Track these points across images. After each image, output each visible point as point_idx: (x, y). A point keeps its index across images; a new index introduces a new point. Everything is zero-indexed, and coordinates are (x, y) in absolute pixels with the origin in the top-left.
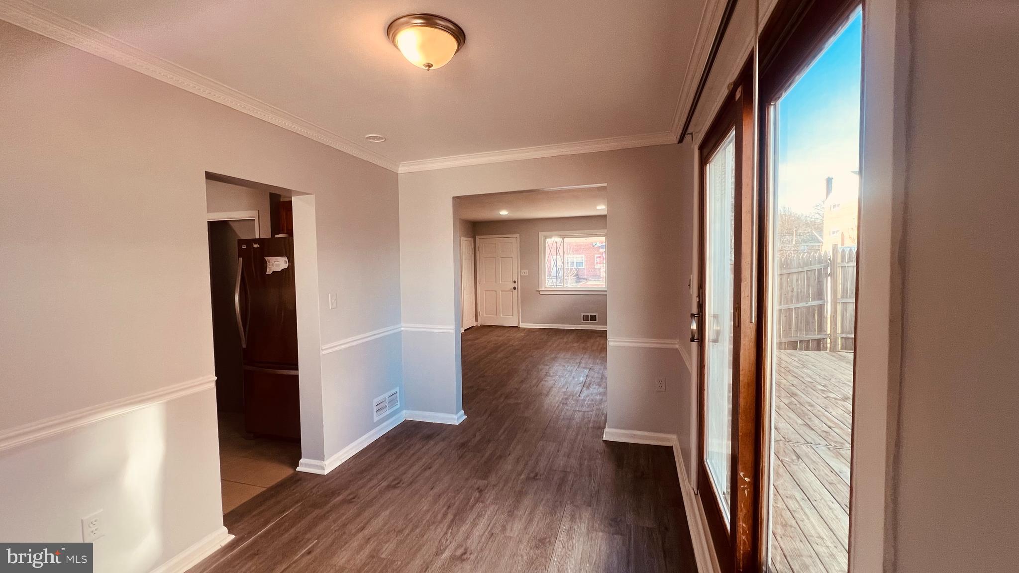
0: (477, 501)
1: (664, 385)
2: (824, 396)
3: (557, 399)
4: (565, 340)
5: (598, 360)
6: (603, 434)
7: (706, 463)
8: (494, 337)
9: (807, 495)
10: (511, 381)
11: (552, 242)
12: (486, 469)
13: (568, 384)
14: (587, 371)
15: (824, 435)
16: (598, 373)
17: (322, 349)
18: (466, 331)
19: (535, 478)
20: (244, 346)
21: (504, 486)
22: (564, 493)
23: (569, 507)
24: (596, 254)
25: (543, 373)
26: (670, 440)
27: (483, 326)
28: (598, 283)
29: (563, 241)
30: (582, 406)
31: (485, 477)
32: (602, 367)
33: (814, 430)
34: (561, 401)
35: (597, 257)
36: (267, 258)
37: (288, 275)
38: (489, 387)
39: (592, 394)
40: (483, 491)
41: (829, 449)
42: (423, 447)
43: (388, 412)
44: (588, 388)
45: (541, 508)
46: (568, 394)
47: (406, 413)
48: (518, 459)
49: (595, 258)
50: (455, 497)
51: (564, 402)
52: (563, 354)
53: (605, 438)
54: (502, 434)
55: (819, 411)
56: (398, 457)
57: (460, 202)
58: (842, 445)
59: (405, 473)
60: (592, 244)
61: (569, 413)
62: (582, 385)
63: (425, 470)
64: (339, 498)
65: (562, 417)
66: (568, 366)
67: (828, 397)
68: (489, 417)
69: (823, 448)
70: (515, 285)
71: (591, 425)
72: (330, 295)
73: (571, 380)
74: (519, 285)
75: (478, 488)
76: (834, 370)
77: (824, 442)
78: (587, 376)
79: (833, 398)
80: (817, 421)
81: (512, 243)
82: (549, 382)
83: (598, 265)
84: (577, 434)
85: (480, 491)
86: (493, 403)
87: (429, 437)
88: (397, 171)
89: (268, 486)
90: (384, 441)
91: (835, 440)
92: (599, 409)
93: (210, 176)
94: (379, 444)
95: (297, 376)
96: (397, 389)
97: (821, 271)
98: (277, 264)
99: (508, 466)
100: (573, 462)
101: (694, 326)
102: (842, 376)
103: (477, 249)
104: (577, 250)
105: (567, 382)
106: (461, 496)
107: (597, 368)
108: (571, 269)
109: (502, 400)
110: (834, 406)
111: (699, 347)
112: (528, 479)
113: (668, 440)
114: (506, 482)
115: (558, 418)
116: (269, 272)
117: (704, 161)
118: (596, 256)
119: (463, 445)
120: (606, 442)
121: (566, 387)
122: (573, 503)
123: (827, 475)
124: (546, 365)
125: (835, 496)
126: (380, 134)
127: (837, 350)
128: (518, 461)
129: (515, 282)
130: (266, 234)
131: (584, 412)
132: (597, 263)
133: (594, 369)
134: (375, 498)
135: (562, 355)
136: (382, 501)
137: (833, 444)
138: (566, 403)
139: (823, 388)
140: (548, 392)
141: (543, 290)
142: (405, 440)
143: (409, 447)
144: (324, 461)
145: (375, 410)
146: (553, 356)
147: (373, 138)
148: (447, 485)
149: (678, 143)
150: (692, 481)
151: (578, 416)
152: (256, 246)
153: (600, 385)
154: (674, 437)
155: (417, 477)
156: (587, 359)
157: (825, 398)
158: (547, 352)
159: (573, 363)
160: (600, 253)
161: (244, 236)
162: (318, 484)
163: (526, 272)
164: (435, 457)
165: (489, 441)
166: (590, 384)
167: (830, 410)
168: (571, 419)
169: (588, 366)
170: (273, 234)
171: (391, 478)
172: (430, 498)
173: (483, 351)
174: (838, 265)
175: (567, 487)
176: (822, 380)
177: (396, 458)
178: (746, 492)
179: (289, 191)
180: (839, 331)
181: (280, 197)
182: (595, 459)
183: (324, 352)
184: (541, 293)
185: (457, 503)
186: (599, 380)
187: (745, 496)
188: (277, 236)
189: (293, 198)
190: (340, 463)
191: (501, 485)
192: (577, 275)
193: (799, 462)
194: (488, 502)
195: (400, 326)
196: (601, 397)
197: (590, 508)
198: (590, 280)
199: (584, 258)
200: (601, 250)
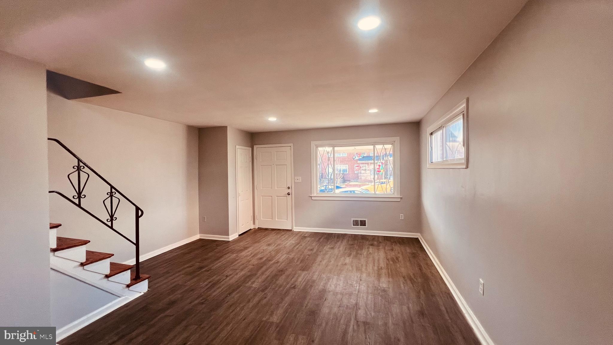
11: (323, 151)
27: (260, 229)
49: (355, 166)
70: (289, 191)
74: (292, 191)
81: (286, 151)
83: (357, 171)
103: (255, 158)
108: (340, 174)
129: (289, 188)
141: (315, 195)
160: (358, 164)
163: (299, 179)
184: (313, 198)
192: (343, 178)
198: (352, 181)
199: (347, 167)
200: (359, 162)
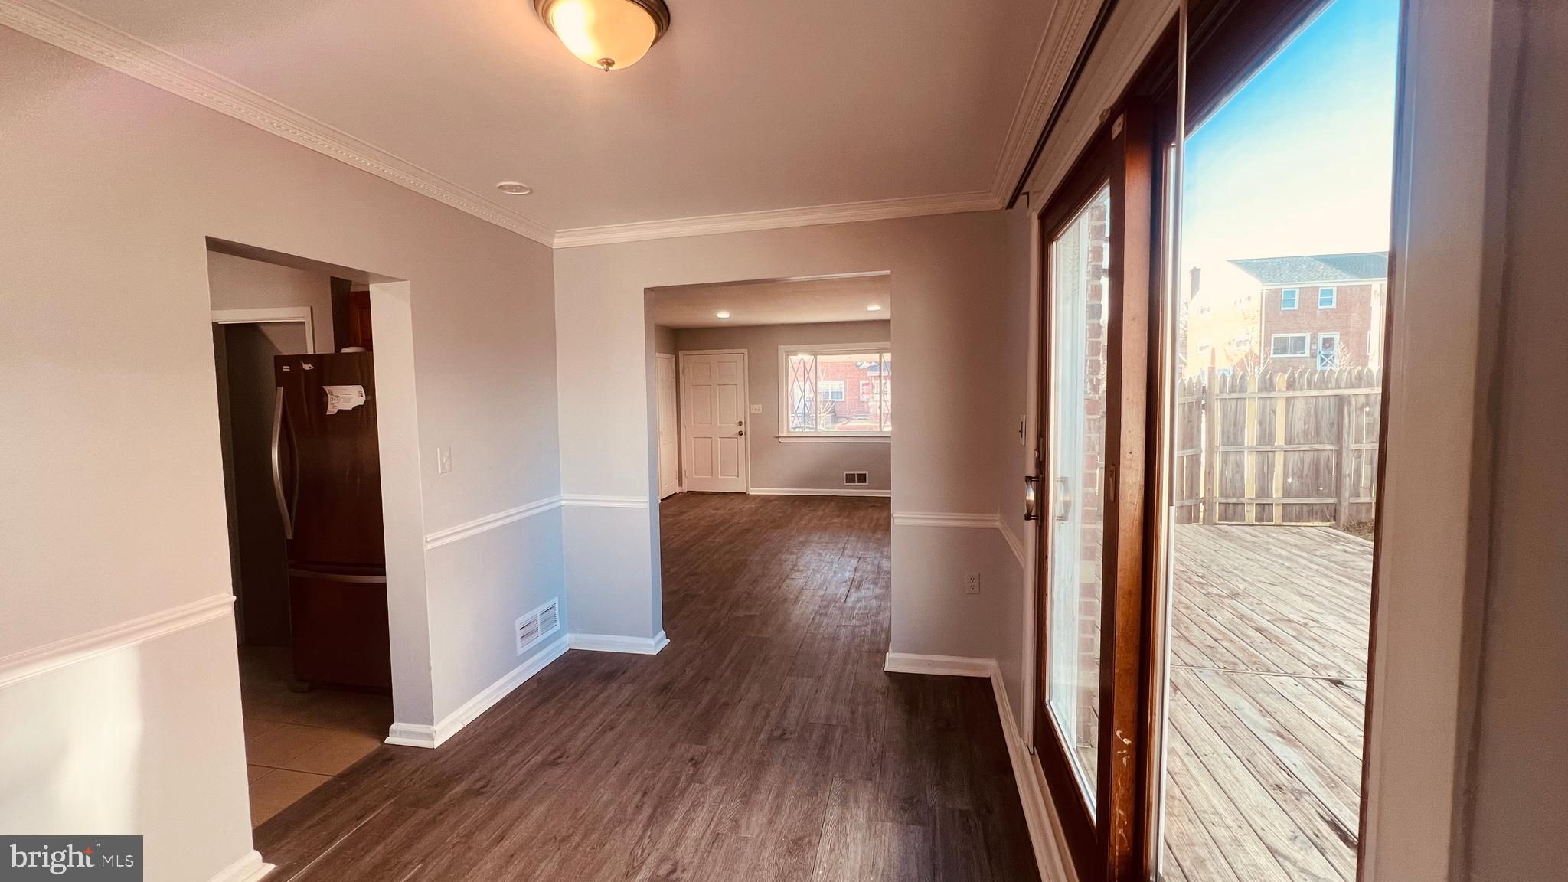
0: (691, 780)
1: (977, 584)
2: (1203, 591)
3: (811, 607)
4: (820, 513)
5: (871, 544)
6: (885, 661)
7: (1048, 707)
8: (710, 511)
9: (1193, 747)
10: (738, 580)
11: (798, 360)
12: (704, 725)
13: (827, 584)
14: (854, 562)
15: (1208, 652)
16: (873, 564)
17: (426, 541)
18: (664, 502)
19: (782, 738)
20: (290, 536)
21: (734, 752)
22: (828, 759)
23: (838, 784)
24: (862, 379)
25: (788, 566)
26: (987, 667)
27: (691, 493)
28: (864, 423)
29: (816, 360)
30: (851, 617)
31: (702, 738)
32: (878, 555)
33: (1194, 645)
34: (818, 611)
35: (863, 385)
36: (326, 388)
37: (365, 418)
38: (703, 592)
39: (864, 598)
40: (699, 763)
41: (1217, 673)
42: (599, 694)
43: (540, 638)
44: (858, 588)
45: (794, 788)
46: (828, 599)
47: (570, 639)
48: (754, 708)
49: (861, 384)
50: (654, 775)
51: (823, 612)
52: (818, 535)
53: (889, 667)
54: (727, 667)
55: (1199, 615)
56: (559, 713)
57: (656, 296)
58: (1236, 666)
59: (570, 740)
60: (856, 365)
61: (830, 630)
62: (849, 583)
63: (604, 732)
64: (459, 789)
65: (820, 637)
66: (826, 554)
67: (1209, 593)
68: (704, 641)
69: (1209, 672)
70: (741, 428)
71: (866, 647)
72: (439, 449)
73: (832, 577)
74: (747, 428)
75: (692, 760)
76: (1214, 553)
77: (1210, 664)
78: (856, 570)
79: (1216, 595)
80: (1196, 631)
81: (735, 363)
82: (798, 580)
83: (865, 395)
84: (845, 663)
85: (695, 763)
86: (711, 617)
87: (608, 677)
88: (552, 244)
89: (336, 773)
90: (535, 685)
91: (1225, 659)
92: (875, 622)
93: (215, 246)
94: (525, 693)
95: (384, 586)
96: (556, 600)
97: (1192, 406)
98: (346, 398)
99: (737, 720)
100: (841, 709)
101: (1031, 496)
102: (1227, 562)
103: (681, 372)
104: (835, 373)
105: (825, 581)
106: (665, 773)
107: (870, 556)
108: (825, 402)
109: (725, 612)
110: (1218, 608)
111: (1038, 527)
112: (771, 739)
113: (984, 668)
114: (737, 747)
115: (814, 637)
116: (332, 410)
117: (1048, 236)
118: (862, 382)
119: (665, 688)
120: (889, 674)
121: (825, 588)
122: (842, 776)
123: (1218, 714)
124: (792, 553)
125: (1231, 746)
126: (520, 182)
127: (1214, 522)
128: (754, 710)
129: (740, 424)
130: (327, 347)
131: (855, 626)
132: (863, 393)
133: (866, 559)
134: (521, 784)
135: (815, 537)
136: (533, 790)
137: (1222, 665)
138: (826, 614)
139: (1202, 581)
140: (797, 598)
141: (785, 435)
142: (570, 683)
143: (577, 695)
144: (432, 724)
145: (519, 637)
146: (801, 539)
147: (511, 188)
148: (640, 757)
149: (1007, 208)
150: (1026, 735)
151: (844, 633)
152: (307, 367)
153: (875, 583)
154: (992, 663)
155: (590, 746)
156: (854, 544)
157: (1205, 595)
158: (793, 533)
159: (833, 550)
160: (867, 378)
161: (287, 351)
162: (423, 766)
163: (758, 408)
164: (621, 709)
165: (707, 680)
166: (860, 582)
167: (1214, 613)
168: (834, 638)
169: (856, 554)
170: (339, 346)
171: (550, 748)
172: (613, 780)
173: (692, 534)
174: (1216, 397)
175: (833, 751)
176: (1199, 568)
177: (555, 714)
178: (1125, 761)
179: (364, 275)
180: (1217, 493)
181: (351, 285)
182: (875, 702)
183: (429, 546)
184: (781, 440)
185: (658, 786)
186: (874, 576)
187: (1123, 768)
188: (345, 350)
189: (370, 285)
190: (461, 727)
191: (729, 752)
192: (833, 411)
193: (1177, 695)
194: (709, 781)
195: (559, 499)
196: (878, 603)
197: (870, 784)
198: (852, 419)
199: (843, 386)
200: (869, 374)
